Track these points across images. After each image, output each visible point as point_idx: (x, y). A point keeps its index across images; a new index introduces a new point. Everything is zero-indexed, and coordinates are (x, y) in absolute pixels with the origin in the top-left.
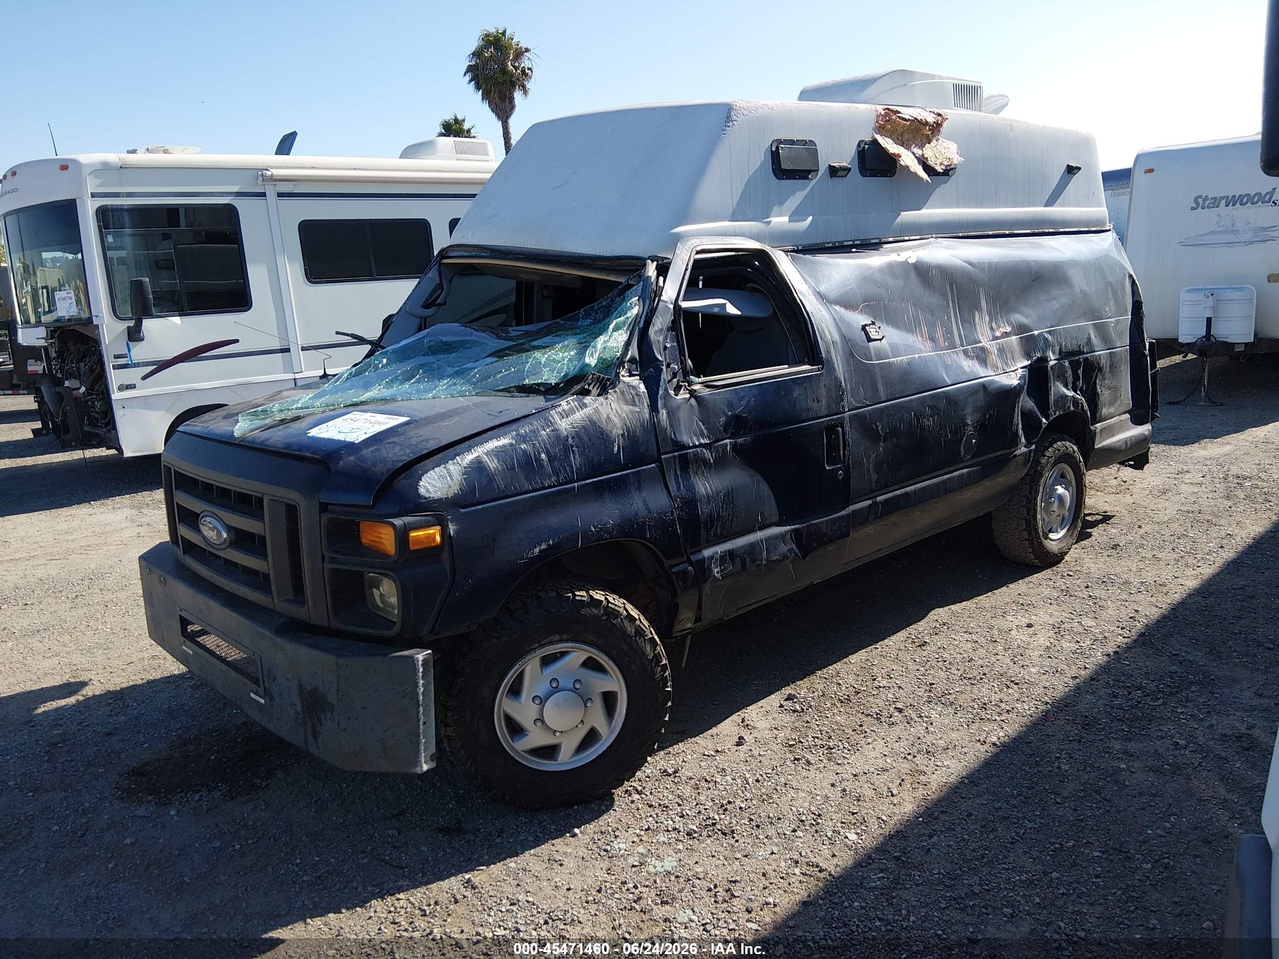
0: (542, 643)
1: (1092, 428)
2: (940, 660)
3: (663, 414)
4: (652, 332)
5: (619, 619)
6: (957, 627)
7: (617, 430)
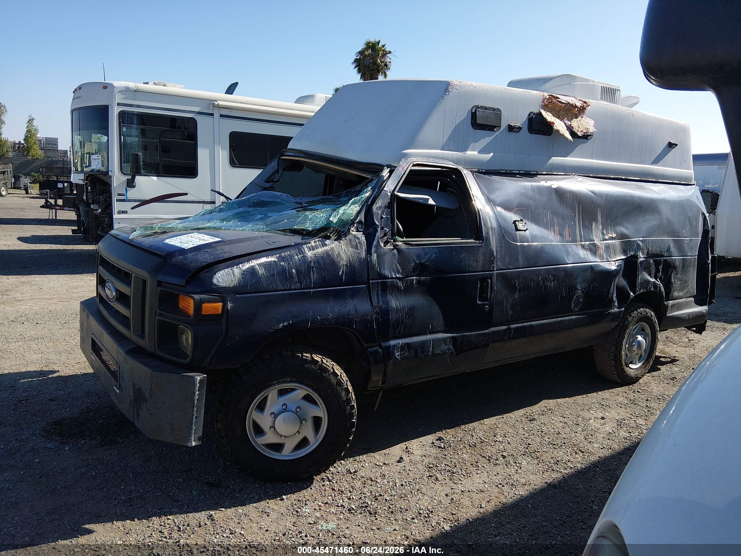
0: (280, 381)
1: (665, 303)
2: (539, 430)
3: (374, 256)
4: (374, 208)
5: (327, 374)
6: (557, 413)
7: (343, 261)
